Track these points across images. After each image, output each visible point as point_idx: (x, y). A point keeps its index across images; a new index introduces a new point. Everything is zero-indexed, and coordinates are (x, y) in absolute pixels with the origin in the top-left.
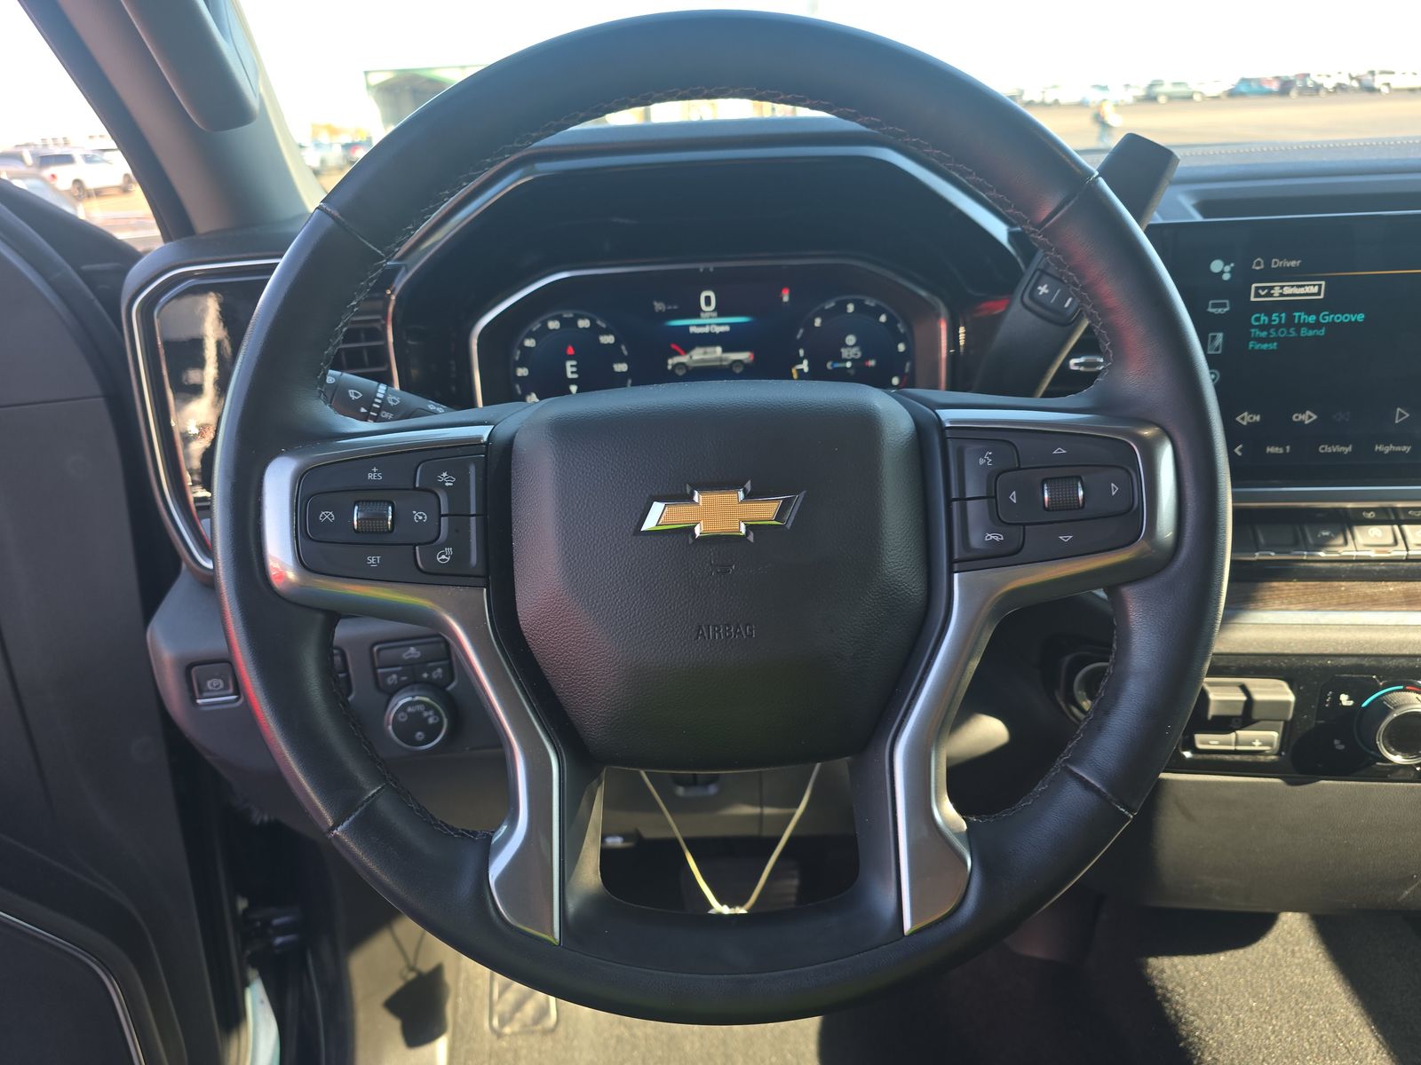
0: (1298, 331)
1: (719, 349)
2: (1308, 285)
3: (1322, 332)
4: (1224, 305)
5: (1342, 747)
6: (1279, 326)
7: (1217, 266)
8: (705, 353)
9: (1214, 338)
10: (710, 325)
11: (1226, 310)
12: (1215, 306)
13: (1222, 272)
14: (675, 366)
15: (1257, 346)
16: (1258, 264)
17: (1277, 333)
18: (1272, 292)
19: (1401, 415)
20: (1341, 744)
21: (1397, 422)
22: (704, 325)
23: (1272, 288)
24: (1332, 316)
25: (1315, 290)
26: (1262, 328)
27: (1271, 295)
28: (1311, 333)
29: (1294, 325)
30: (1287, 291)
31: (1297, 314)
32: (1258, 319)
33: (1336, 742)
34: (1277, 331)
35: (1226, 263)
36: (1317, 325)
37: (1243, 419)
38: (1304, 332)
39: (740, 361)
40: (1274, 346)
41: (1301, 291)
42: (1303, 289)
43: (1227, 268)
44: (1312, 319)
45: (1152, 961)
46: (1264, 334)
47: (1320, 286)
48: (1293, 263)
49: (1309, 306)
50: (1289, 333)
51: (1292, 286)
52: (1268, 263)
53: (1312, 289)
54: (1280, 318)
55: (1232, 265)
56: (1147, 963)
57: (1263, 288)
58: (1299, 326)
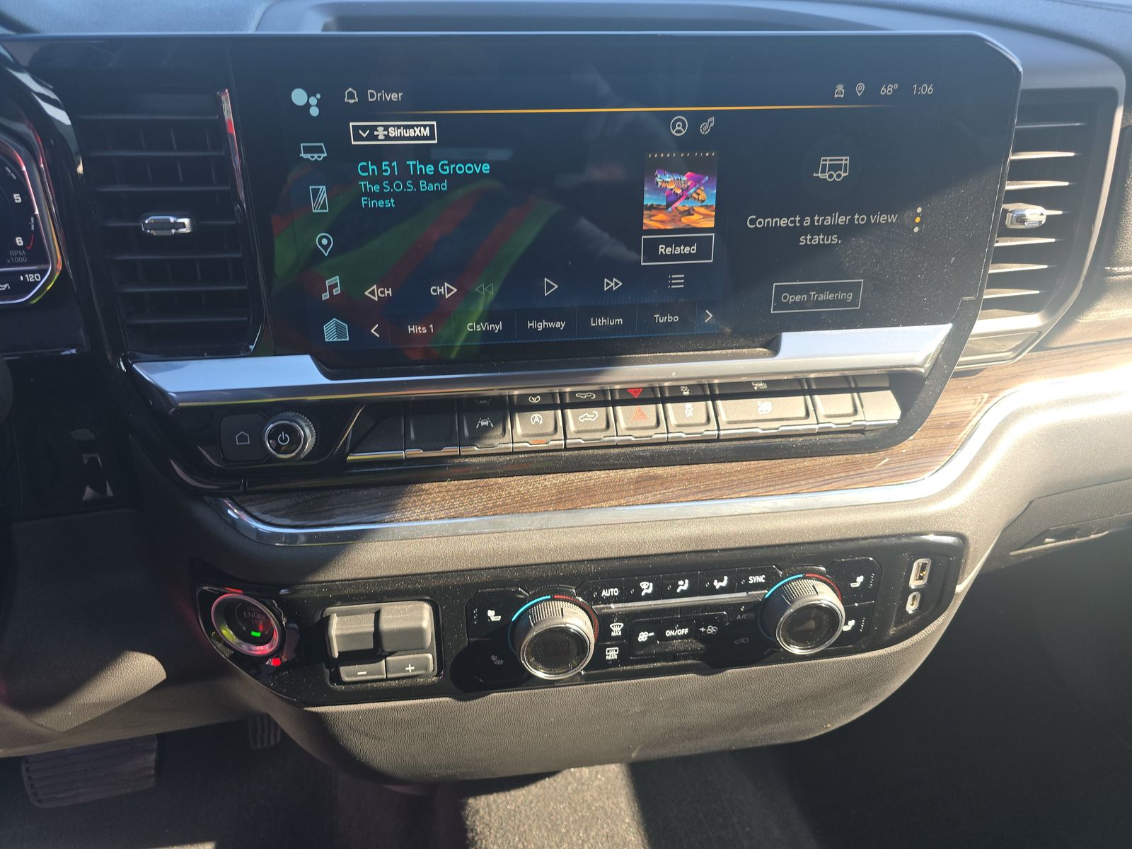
0: (416, 185)
2: (417, 126)
3: (444, 186)
4: (319, 150)
5: (501, 662)
6: (391, 179)
7: (299, 97)
9: (316, 192)
11: (323, 155)
12: (307, 150)
13: (308, 105)
15: (372, 203)
16: (351, 96)
17: (392, 187)
18: (376, 133)
19: (550, 286)
20: (499, 659)
21: (546, 295)
23: (375, 128)
24: (452, 166)
25: (427, 132)
26: (373, 180)
27: (376, 138)
28: (431, 187)
29: (410, 177)
30: (393, 132)
31: (411, 163)
32: (365, 169)
33: (493, 658)
34: (391, 185)
35: (310, 94)
36: (437, 177)
37: (372, 293)
38: (424, 186)
40: (390, 203)
41: (411, 133)
42: (412, 130)
43: (313, 101)
44: (430, 169)
45: (471, 801)
46: (377, 188)
47: (431, 127)
48: (394, 96)
49: (422, 153)
50: (405, 186)
51: (399, 127)
52: (363, 96)
53: (420, 131)
54: (392, 168)
55: (318, 96)
56: (466, 804)
57: (364, 128)
58: (416, 179)
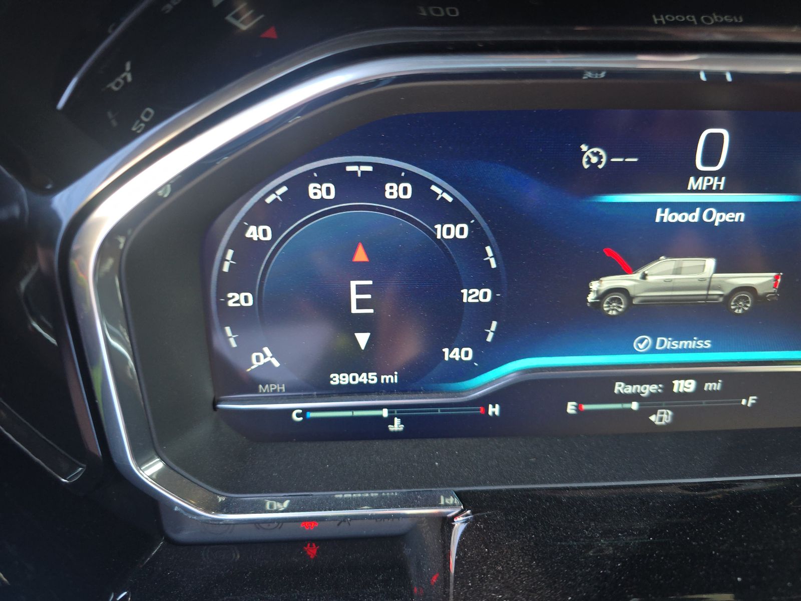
1: (711, 263)
8: (677, 271)
10: (704, 206)
14: (602, 296)
22: (689, 207)
39: (750, 289)
